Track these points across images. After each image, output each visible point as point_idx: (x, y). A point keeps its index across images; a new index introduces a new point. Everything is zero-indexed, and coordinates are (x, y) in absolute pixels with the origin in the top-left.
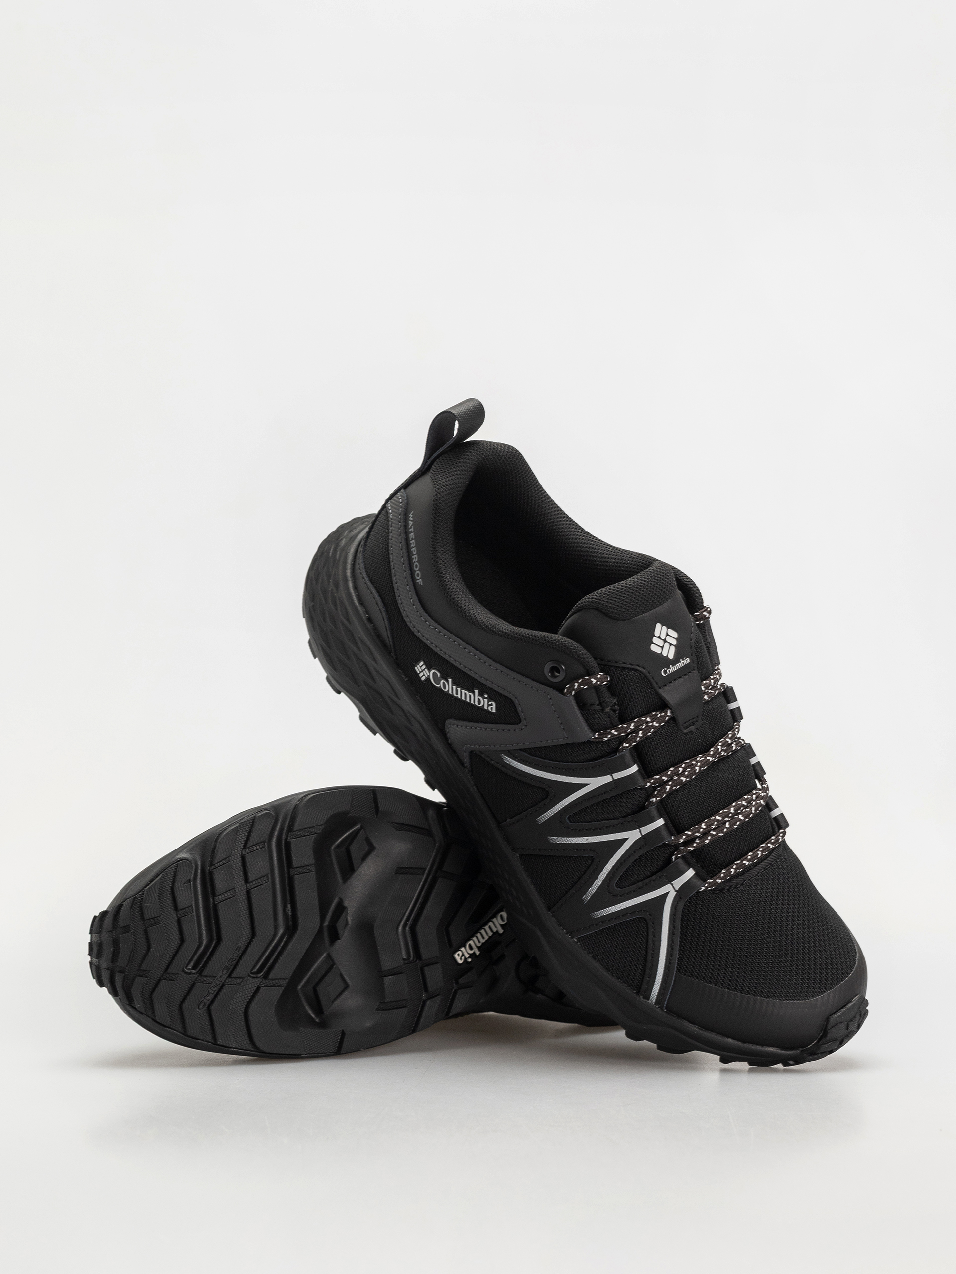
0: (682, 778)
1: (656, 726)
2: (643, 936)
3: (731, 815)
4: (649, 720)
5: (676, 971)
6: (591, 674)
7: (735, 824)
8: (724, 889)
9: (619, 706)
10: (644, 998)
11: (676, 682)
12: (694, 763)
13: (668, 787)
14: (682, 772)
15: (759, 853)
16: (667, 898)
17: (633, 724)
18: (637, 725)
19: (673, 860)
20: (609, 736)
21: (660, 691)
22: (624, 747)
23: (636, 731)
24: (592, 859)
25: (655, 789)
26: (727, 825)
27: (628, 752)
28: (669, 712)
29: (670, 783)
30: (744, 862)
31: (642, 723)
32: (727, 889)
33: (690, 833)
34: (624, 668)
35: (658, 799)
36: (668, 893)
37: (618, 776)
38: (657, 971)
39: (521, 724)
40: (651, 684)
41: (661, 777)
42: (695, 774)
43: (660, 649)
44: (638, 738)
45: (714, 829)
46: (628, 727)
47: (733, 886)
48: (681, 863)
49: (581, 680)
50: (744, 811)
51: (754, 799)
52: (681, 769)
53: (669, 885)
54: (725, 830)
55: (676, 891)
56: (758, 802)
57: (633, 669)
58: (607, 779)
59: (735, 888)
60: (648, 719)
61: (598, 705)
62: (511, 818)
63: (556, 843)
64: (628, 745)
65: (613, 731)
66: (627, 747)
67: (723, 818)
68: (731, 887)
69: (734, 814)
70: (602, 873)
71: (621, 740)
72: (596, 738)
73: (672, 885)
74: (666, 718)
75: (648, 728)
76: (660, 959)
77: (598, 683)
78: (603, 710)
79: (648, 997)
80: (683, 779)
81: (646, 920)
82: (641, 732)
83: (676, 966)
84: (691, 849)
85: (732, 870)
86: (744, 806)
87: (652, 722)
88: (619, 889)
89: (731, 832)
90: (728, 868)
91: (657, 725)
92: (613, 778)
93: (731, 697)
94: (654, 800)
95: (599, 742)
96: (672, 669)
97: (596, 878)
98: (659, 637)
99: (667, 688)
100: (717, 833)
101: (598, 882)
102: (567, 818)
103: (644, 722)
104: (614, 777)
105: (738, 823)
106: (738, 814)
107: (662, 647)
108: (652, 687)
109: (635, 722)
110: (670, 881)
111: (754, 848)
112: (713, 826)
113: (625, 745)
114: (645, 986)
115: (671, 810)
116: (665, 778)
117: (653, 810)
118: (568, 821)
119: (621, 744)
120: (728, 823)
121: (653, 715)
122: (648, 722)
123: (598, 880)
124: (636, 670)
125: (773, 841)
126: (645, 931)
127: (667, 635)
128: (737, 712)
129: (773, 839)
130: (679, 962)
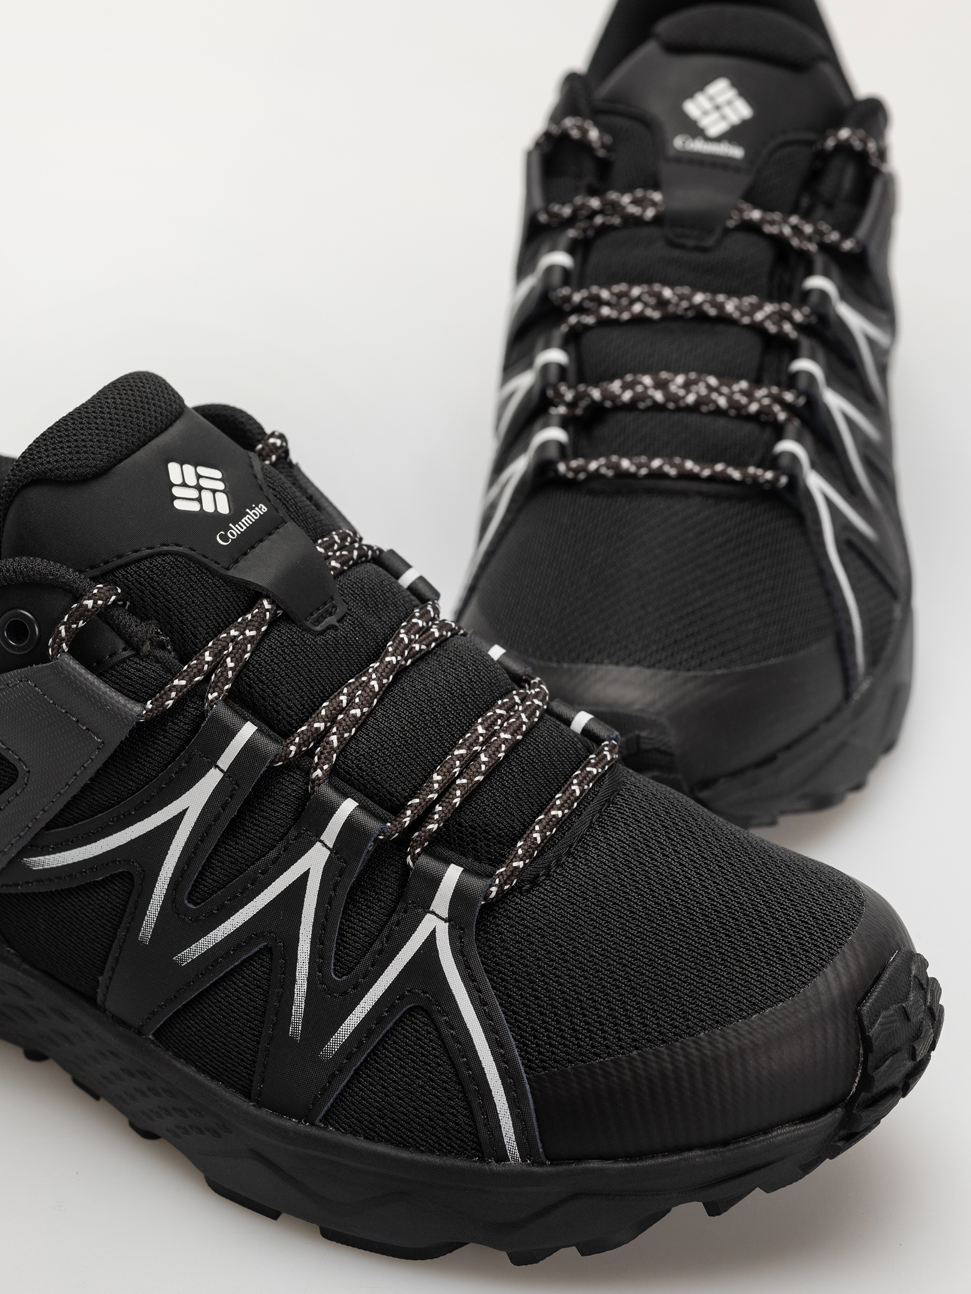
0: (353, 712)
1: (253, 637)
2: (431, 1041)
3: (481, 739)
4: (236, 633)
5: (526, 1072)
6: (78, 597)
7: (498, 750)
8: (538, 876)
9: (167, 635)
10: (498, 1161)
11: (257, 550)
12: (364, 679)
13: (334, 738)
14: (347, 704)
15: (573, 788)
16: (438, 942)
17: (207, 653)
18: (216, 651)
19: (411, 864)
20: (173, 694)
21: (232, 573)
22: (212, 701)
23: (219, 662)
24: (268, 950)
25: (311, 753)
26: (483, 758)
27: (221, 704)
28: (265, 602)
29: (334, 730)
30: (553, 813)
31: (224, 644)
32: (543, 875)
33: (416, 801)
34: (139, 560)
35: (326, 767)
36: (434, 932)
37: (226, 760)
38: (490, 1091)
39: (19, 779)
40: (208, 568)
41: (311, 725)
42: (376, 695)
43: (196, 503)
44: (230, 673)
45: (460, 775)
46: (202, 662)
47: (553, 865)
48: (427, 862)
49: (66, 617)
50: (505, 724)
51: (519, 702)
52: (343, 698)
53: (428, 916)
54: (483, 767)
55: (445, 920)
56: (528, 704)
57: (159, 554)
58: (212, 779)
59: (558, 866)
60: (233, 633)
61: (124, 650)
62: (102, 974)
63: (193, 960)
64: (216, 694)
65: (176, 682)
66: (216, 698)
67: (469, 749)
68: (549, 868)
69: (488, 737)
70: (299, 965)
71: (196, 693)
72: (151, 710)
73: (433, 913)
74: (265, 615)
75: (240, 647)
76: (483, 1065)
77: (100, 602)
78: (137, 654)
79: (502, 1156)
80: (357, 712)
81: (423, 1009)
82: (229, 660)
83: (520, 1062)
84: (433, 827)
85: (535, 835)
86: (501, 716)
87: (243, 634)
88: (344, 978)
89: (496, 767)
90: (526, 836)
91: (253, 633)
92: (222, 770)
93: (397, 565)
94: (319, 772)
95: (162, 718)
96: (236, 530)
97: (294, 981)
98: (184, 485)
99: (241, 564)
100: (471, 779)
101: (301, 986)
102: (186, 902)
103: (228, 640)
104: (221, 767)
105: (503, 747)
107: (199, 500)
108: (213, 573)
109: (210, 648)
110: (425, 907)
111: (563, 783)
112: (457, 770)
113: (210, 697)
114: (484, 1134)
115: (362, 777)
116: (321, 726)
117: (327, 791)
118: (191, 906)
119: (203, 698)
120: (483, 755)
121: (240, 623)
122: (235, 637)
123: (299, 982)
124: (166, 554)
125: (593, 761)
126: (430, 1029)
127: (199, 477)
128: (421, 587)
129: (592, 758)
130: (522, 1051)
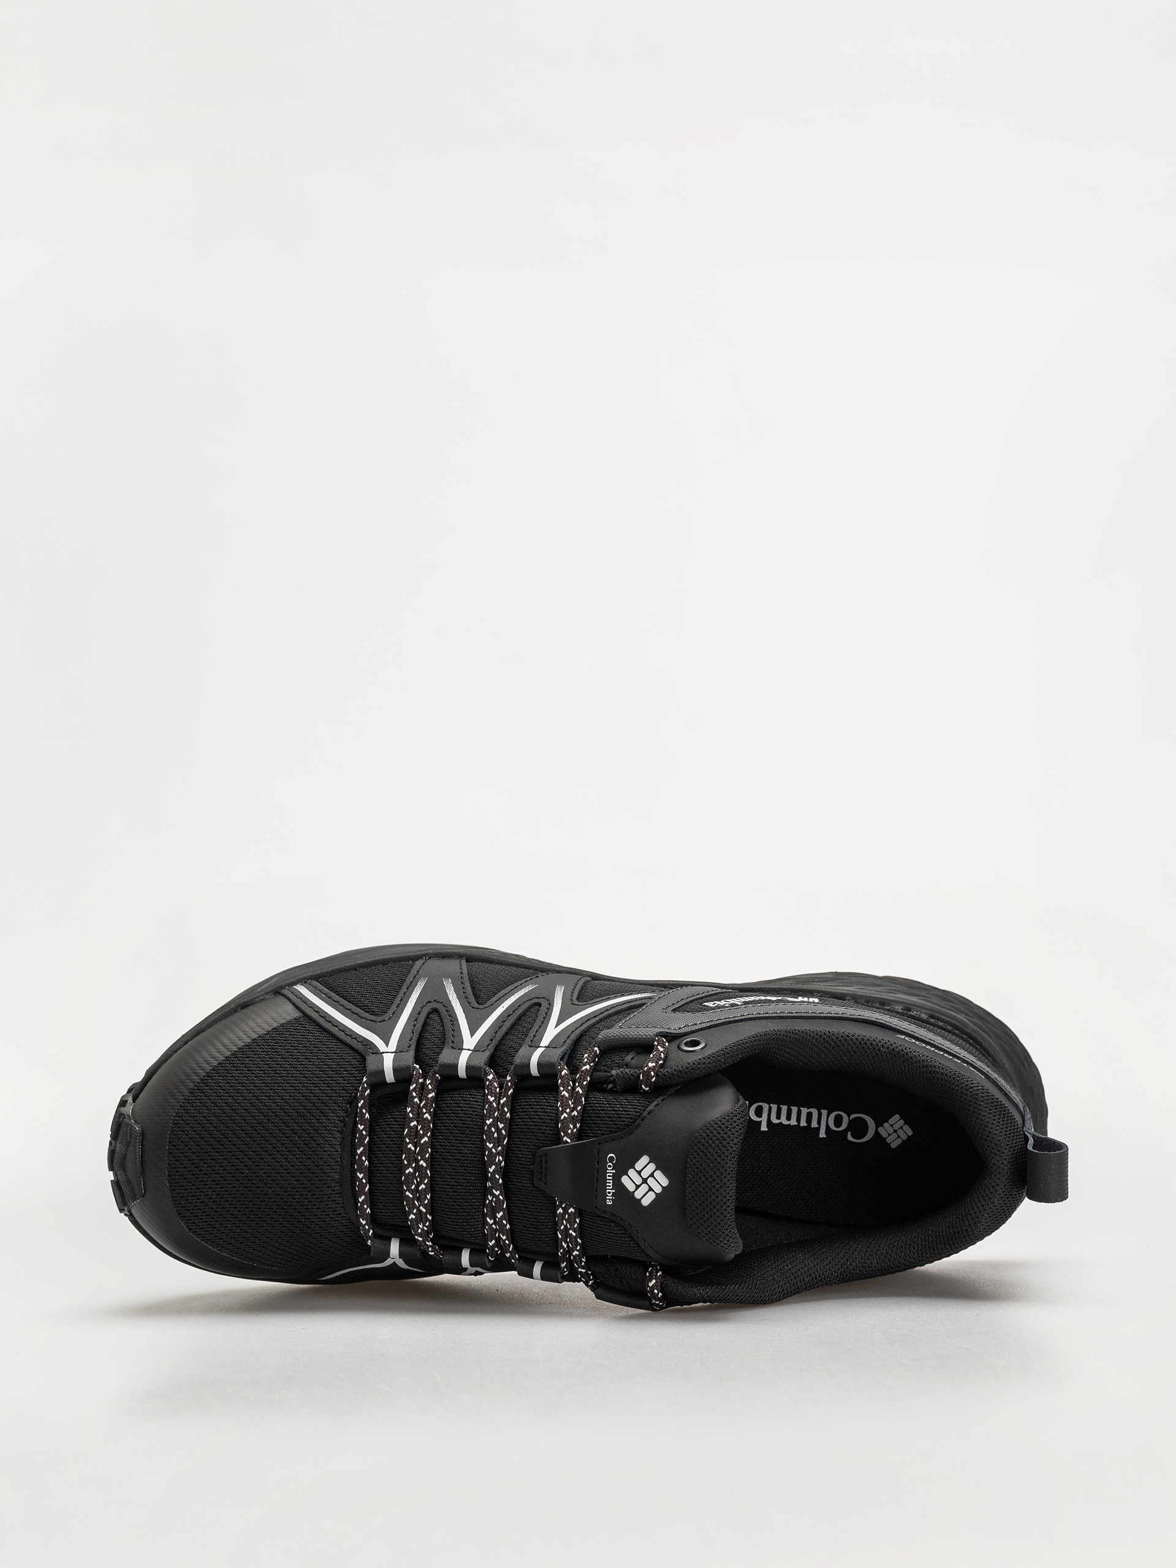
0: (491, 1122)
1: (562, 1115)
3: (419, 1159)
4: (573, 1114)
7: (407, 1157)
12: (500, 1148)
13: (492, 1100)
14: (497, 1126)
17: (581, 1093)
18: (577, 1097)
23: (572, 1092)
29: (495, 1105)
31: (576, 1103)
33: (430, 1096)
41: (507, 1096)
42: (486, 1140)
43: (639, 1170)
44: (562, 1088)
45: (416, 1127)
46: (581, 1086)
51: (421, 1208)
54: (407, 1140)
56: (415, 1211)
60: (575, 1113)
64: (563, 1075)
67: (421, 1147)
69: (417, 1161)
71: (573, 1070)
73: (392, 1052)
75: (565, 1106)
80: (489, 1122)
82: (567, 1095)
84: (413, 1089)
87: (569, 1114)
89: (402, 1146)
90: (368, 1123)
91: (563, 1118)
96: (610, 1174)
98: (653, 1176)
100: (409, 1128)
103: (575, 1107)
105: (405, 1162)
106: (415, 1170)
107: (639, 1173)
109: (582, 1097)
112: (420, 1128)
115: (466, 1091)
116: (503, 1100)
120: (413, 1148)
121: (575, 1120)
122: (573, 1111)
127: (650, 1189)
